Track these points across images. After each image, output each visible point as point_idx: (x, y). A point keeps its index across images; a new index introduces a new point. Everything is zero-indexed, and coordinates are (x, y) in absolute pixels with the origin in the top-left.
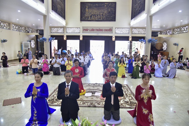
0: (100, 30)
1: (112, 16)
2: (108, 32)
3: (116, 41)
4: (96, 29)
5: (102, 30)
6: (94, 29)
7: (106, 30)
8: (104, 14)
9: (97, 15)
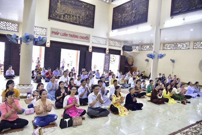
0: (74, 36)
1: (90, 21)
2: (84, 40)
3: (93, 53)
4: (69, 34)
5: (76, 37)
6: (67, 33)
7: (82, 38)
8: (81, 17)
9: (73, 16)
